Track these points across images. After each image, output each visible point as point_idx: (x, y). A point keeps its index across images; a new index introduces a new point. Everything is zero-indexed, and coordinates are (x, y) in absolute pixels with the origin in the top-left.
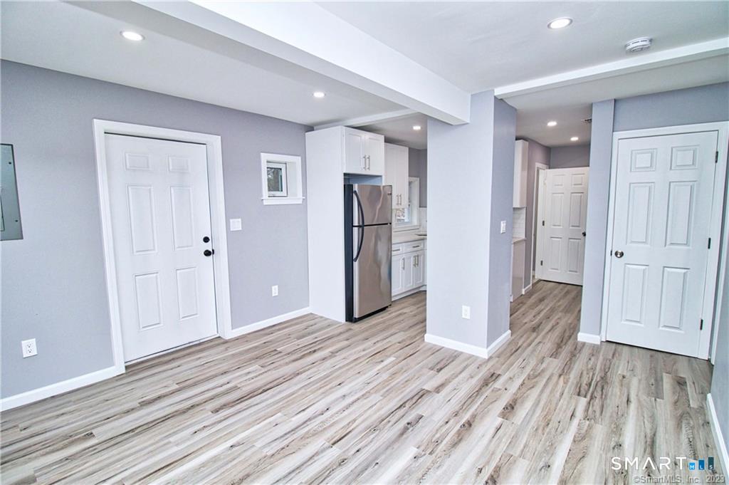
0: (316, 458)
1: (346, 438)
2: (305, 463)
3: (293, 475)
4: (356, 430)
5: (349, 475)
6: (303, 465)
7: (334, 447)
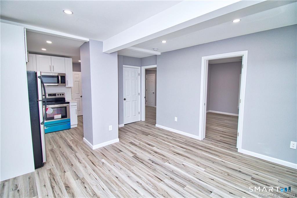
0: (170, 186)
1: (159, 177)
2: (173, 189)
3: (179, 192)
4: (154, 174)
5: (178, 178)
6: (174, 189)
7: (163, 181)
